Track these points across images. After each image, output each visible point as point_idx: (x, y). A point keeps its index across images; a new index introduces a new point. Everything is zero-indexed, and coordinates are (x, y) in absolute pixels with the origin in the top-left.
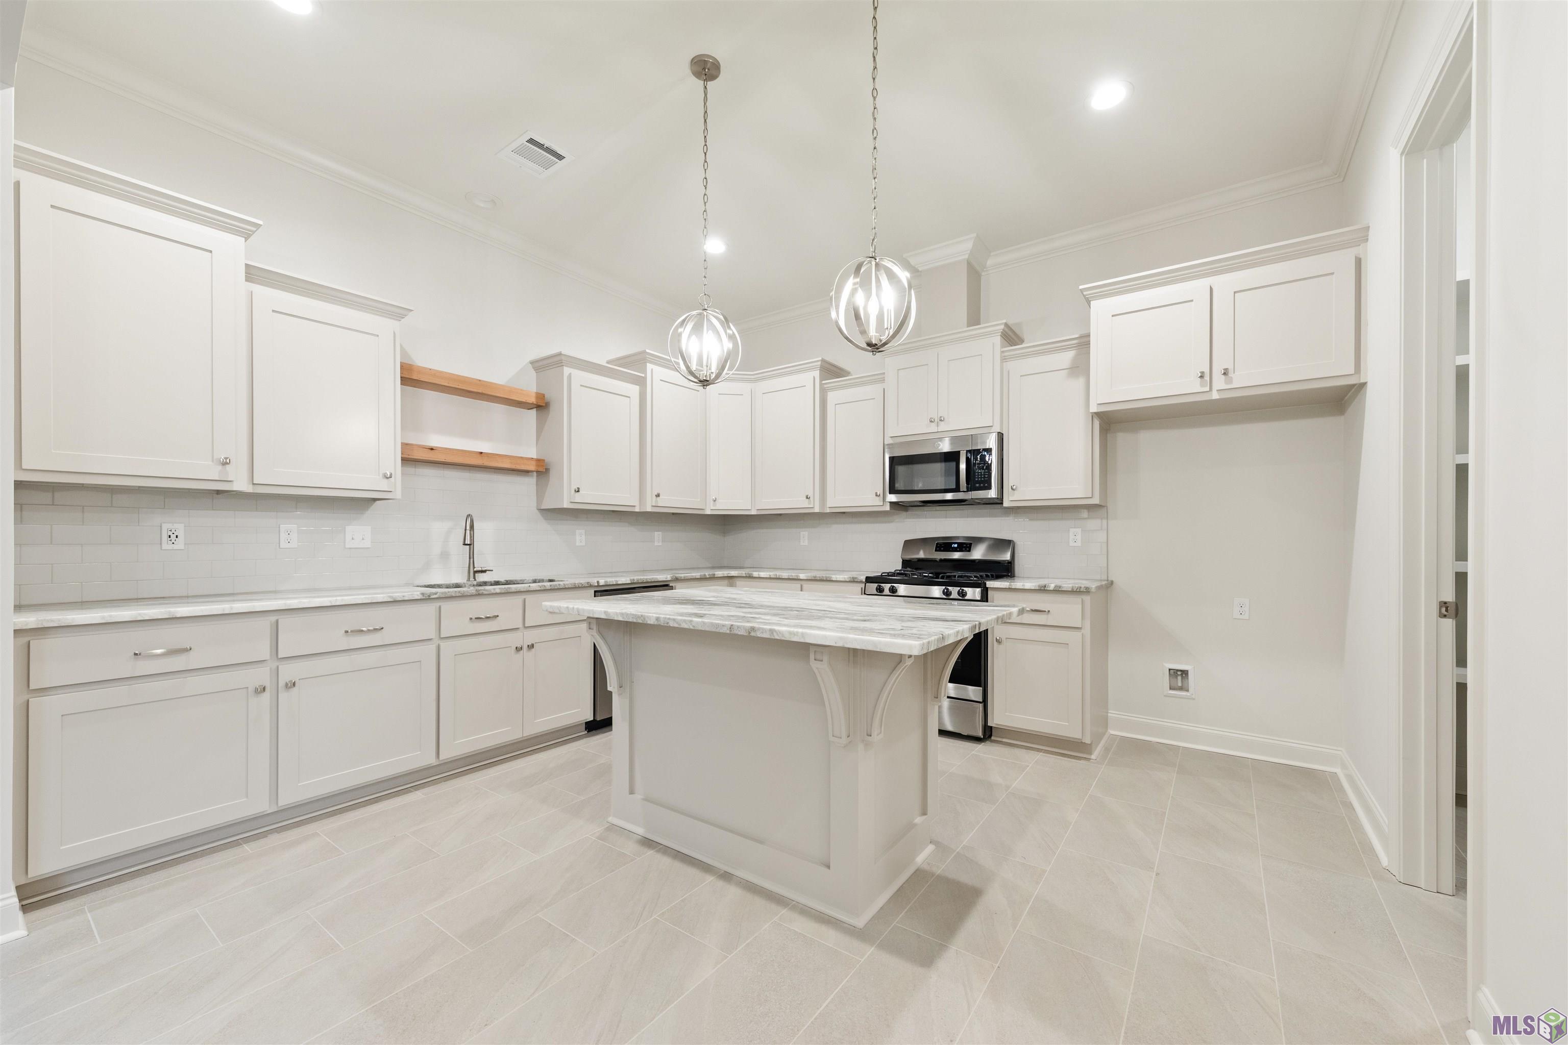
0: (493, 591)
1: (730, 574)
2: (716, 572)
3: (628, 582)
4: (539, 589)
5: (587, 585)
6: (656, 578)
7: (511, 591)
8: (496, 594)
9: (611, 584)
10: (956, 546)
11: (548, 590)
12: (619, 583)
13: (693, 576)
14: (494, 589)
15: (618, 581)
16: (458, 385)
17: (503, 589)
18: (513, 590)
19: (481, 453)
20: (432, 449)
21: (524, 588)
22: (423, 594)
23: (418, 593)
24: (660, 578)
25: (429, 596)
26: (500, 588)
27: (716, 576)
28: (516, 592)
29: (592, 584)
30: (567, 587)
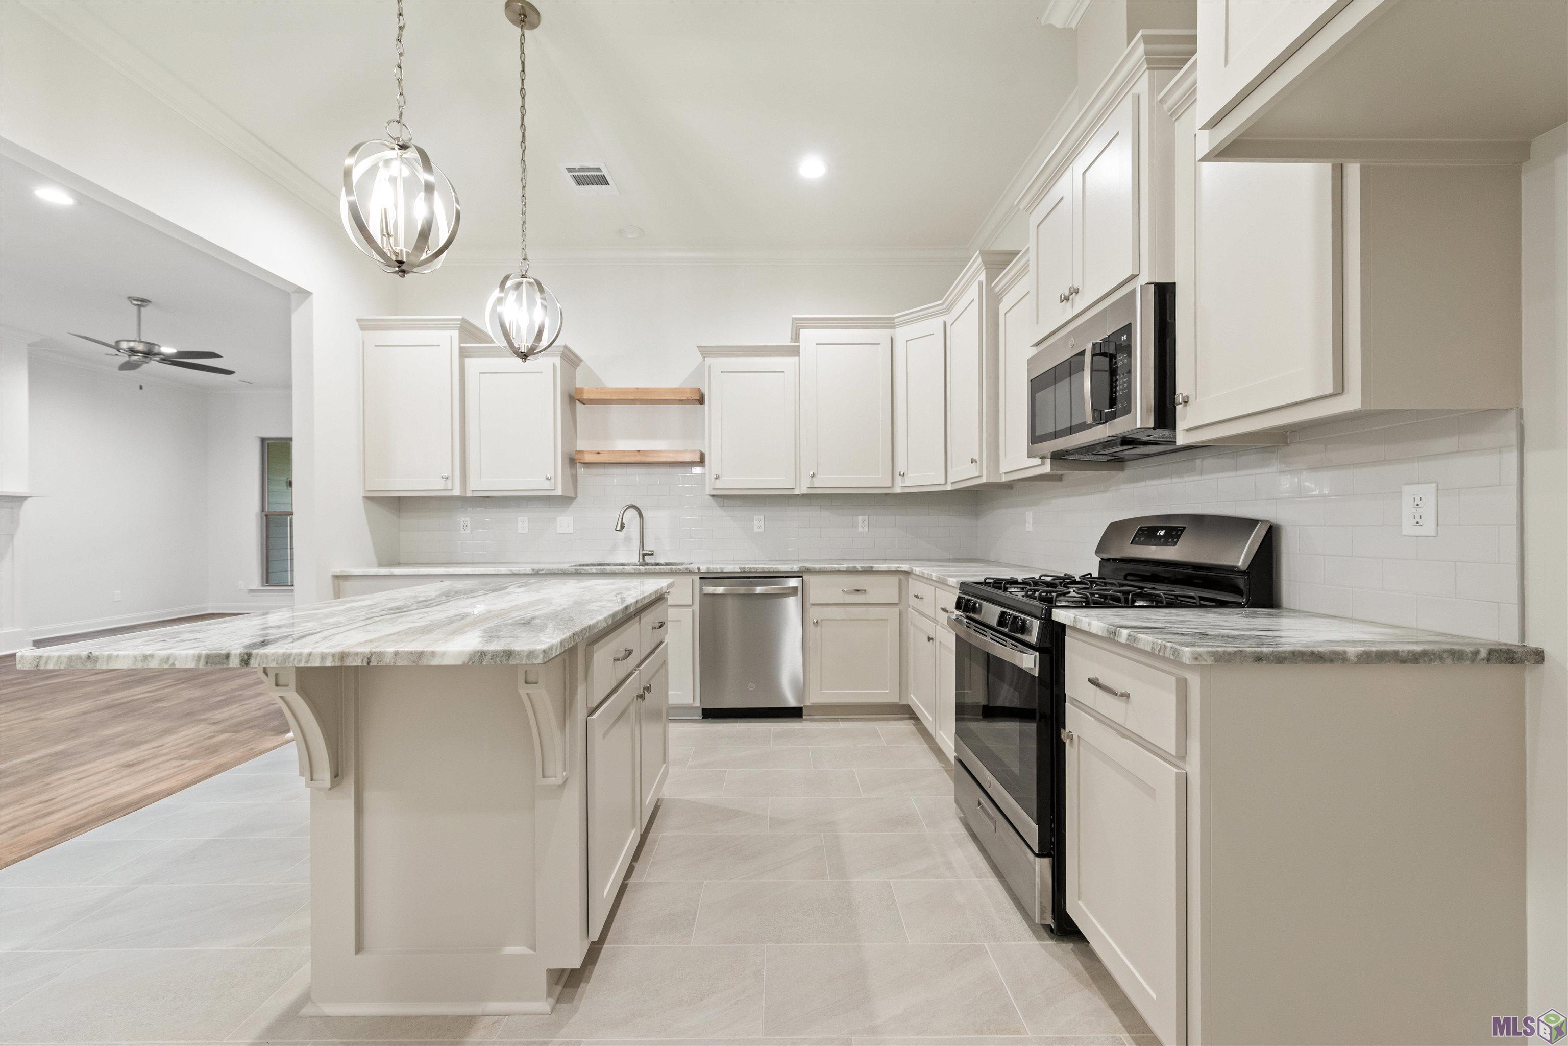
0: (590, 571)
1: (900, 567)
2: (875, 564)
3: (736, 570)
4: (634, 571)
5: (685, 571)
6: (778, 568)
7: (606, 572)
8: (593, 573)
9: (715, 571)
10: (1162, 533)
11: (642, 573)
12: (725, 571)
13: (834, 568)
14: (591, 569)
15: (723, 569)
16: (619, 396)
17: (599, 569)
18: (608, 571)
19: (639, 451)
20: (598, 453)
21: (618, 570)
22: (533, 570)
23: (530, 569)
24: (781, 568)
25: (538, 572)
26: (596, 569)
27: (874, 570)
28: (611, 573)
29: (691, 570)
30: (663, 571)
